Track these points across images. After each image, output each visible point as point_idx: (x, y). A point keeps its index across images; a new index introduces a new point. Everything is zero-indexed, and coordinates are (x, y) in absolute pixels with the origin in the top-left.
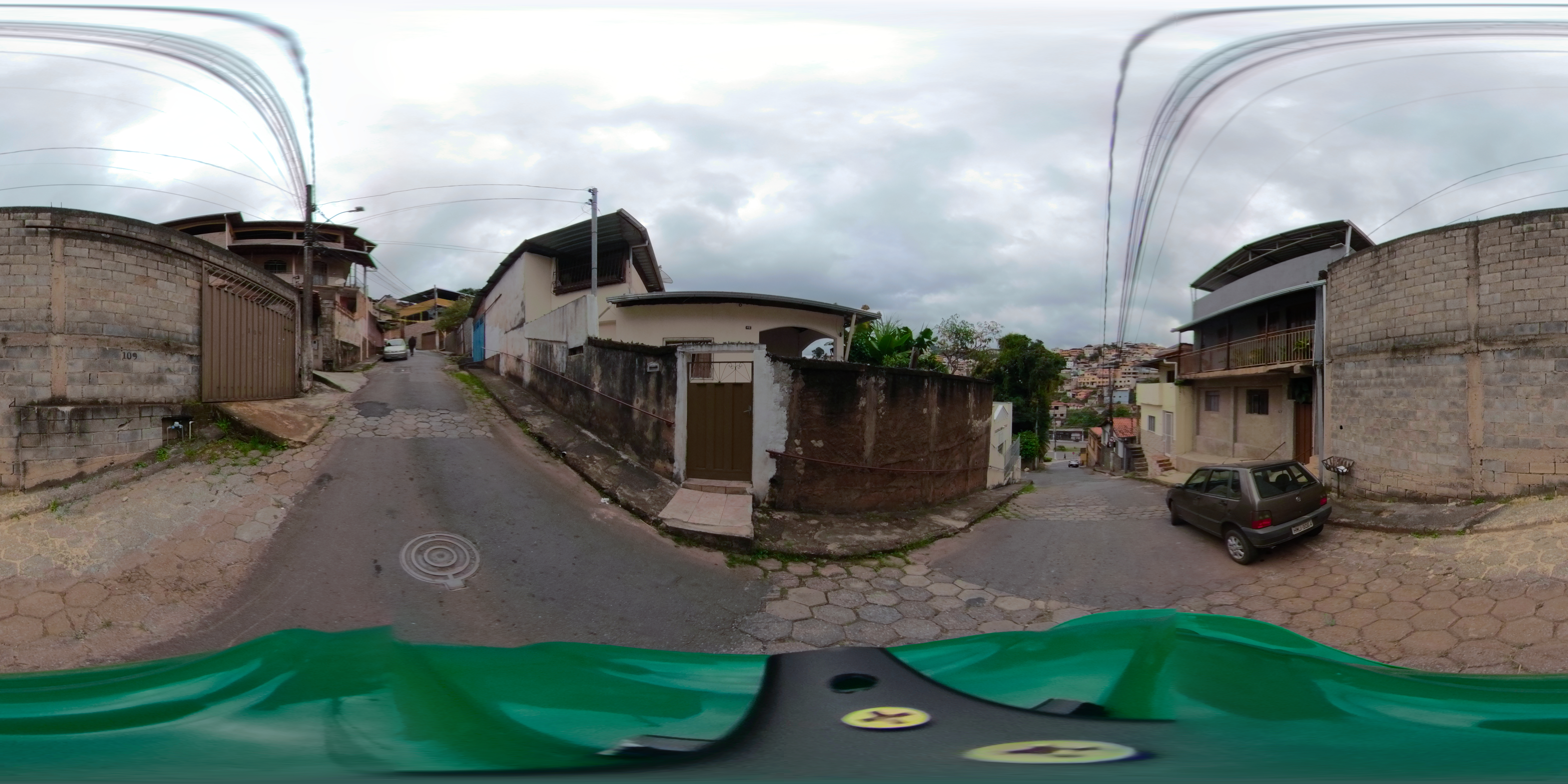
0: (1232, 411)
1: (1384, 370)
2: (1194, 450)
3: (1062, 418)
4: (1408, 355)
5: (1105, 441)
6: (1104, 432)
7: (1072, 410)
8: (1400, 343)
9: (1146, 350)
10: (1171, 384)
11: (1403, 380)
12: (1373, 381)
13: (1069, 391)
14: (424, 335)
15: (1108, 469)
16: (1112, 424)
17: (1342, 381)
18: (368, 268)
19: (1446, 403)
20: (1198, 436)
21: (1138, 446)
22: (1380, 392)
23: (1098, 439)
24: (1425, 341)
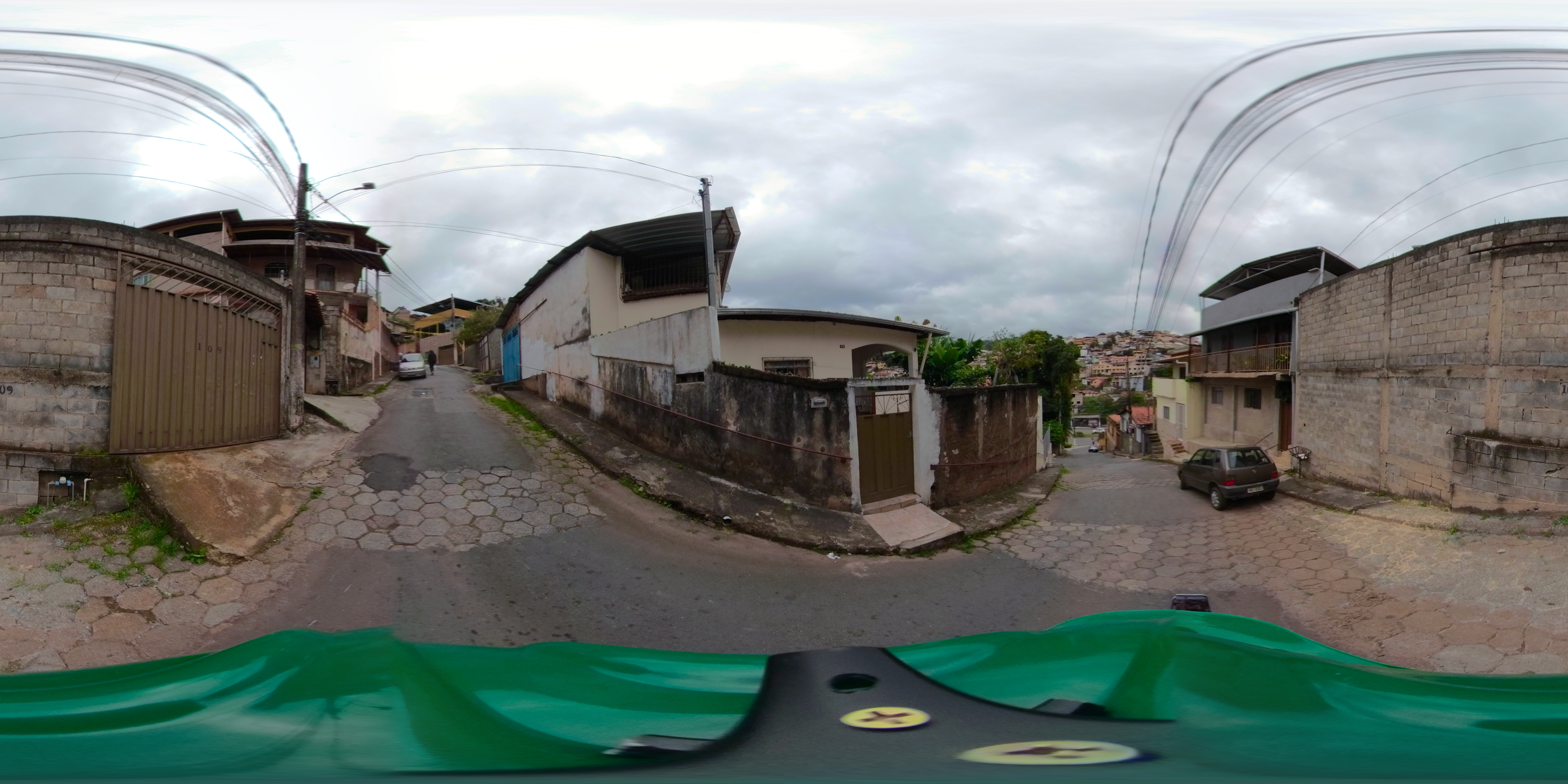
0: (1233, 404)
2: (1201, 436)
3: (1079, 405)
6: (1123, 419)
9: (1160, 338)
10: (1183, 381)
13: (1084, 378)
14: (441, 348)
15: (1127, 452)
16: (1130, 412)
18: (381, 273)
20: (1205, 425)
21: (1154, 432)
23: (1117, 425)
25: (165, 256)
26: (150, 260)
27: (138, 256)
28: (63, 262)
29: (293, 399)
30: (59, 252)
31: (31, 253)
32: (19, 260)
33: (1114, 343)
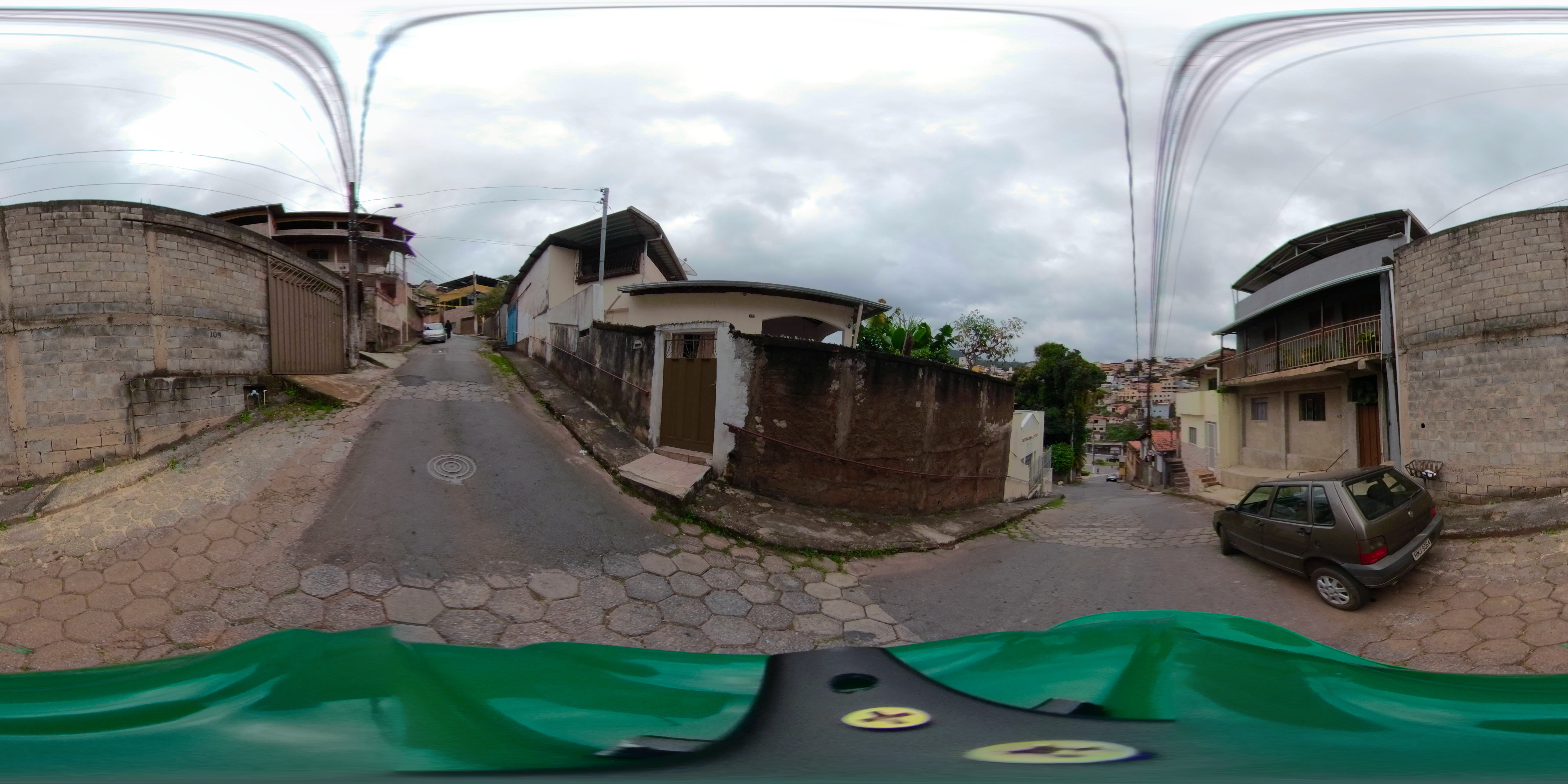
0: (1283, 418)
1: (1474, 356)
2: (1240, 463)
3: (1100, 431)
4: (1503, 338)
5: (1143, 455)
6: (1143, 445)
7: (1113, 424)
8: (1492, 326)
10: (1213, 392)
11: (1498, 365)
12: (1461, 369)
13: (1109, 405)
14: (462, 321)
15: (1146, 483)
16: (1150, 437)
17: (1421, 373)
18: (407, 256)
19: (1550, 387)
20: (1245, 448)
21: (1177, 460)
22: (1470, 380)
23: (1136, 452)
24: (1522, 322)
33: (1141, 370)
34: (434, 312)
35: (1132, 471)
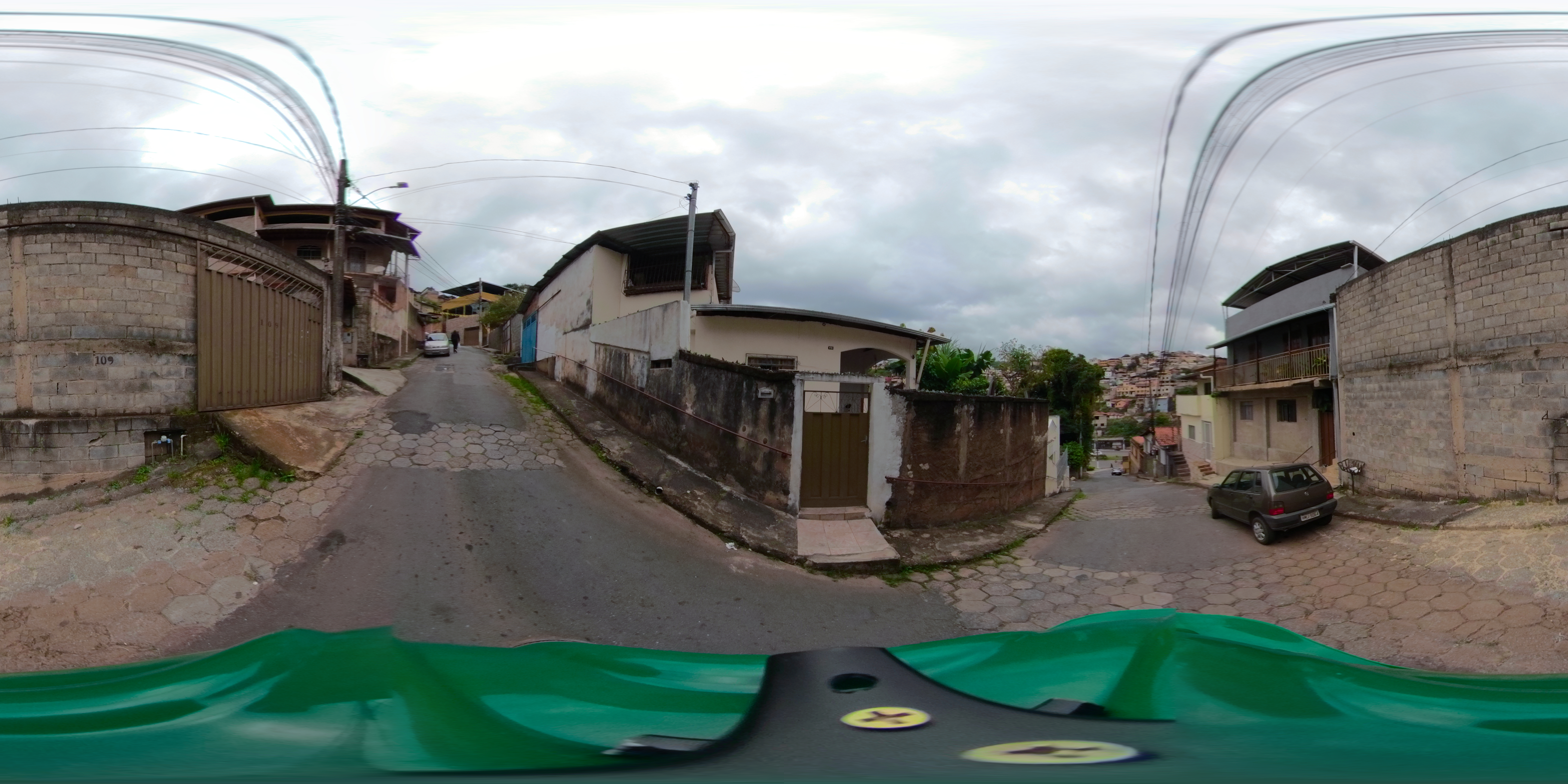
0: (1264, 420)
1: (1384, 385)
2: (1232, 456)
3: (1102, 427)
4: (1402, 371)
5: (1148, 450)
6: (1146, 440)
7: (1113, 420)
8: (1395, 361)
9: (1184, 358)
10: (1208, 397)
11: (1399, 393)
12: (1376, 394)
13: (1109, 400)
15: (1151, 475)
16: (1153, 433)
17: (1352, 394)
19: (1434, 414)
20: (1235, 443)
21: (1179, 453)
22: (1383, 403)
23: (1140, 447)
24: (1415, 359)
25: (233, 246)
26: (223, 249)
27: (213, 246)
28: (150, 247)
29: (334, 368)
30: (146, 238)
31: (121, 237)
32: (110, 242)
33: (1139, 365)
34: (436, 321)
35: (1137, 464)
